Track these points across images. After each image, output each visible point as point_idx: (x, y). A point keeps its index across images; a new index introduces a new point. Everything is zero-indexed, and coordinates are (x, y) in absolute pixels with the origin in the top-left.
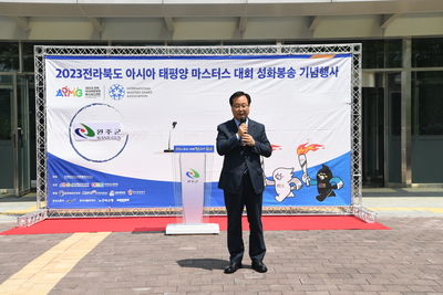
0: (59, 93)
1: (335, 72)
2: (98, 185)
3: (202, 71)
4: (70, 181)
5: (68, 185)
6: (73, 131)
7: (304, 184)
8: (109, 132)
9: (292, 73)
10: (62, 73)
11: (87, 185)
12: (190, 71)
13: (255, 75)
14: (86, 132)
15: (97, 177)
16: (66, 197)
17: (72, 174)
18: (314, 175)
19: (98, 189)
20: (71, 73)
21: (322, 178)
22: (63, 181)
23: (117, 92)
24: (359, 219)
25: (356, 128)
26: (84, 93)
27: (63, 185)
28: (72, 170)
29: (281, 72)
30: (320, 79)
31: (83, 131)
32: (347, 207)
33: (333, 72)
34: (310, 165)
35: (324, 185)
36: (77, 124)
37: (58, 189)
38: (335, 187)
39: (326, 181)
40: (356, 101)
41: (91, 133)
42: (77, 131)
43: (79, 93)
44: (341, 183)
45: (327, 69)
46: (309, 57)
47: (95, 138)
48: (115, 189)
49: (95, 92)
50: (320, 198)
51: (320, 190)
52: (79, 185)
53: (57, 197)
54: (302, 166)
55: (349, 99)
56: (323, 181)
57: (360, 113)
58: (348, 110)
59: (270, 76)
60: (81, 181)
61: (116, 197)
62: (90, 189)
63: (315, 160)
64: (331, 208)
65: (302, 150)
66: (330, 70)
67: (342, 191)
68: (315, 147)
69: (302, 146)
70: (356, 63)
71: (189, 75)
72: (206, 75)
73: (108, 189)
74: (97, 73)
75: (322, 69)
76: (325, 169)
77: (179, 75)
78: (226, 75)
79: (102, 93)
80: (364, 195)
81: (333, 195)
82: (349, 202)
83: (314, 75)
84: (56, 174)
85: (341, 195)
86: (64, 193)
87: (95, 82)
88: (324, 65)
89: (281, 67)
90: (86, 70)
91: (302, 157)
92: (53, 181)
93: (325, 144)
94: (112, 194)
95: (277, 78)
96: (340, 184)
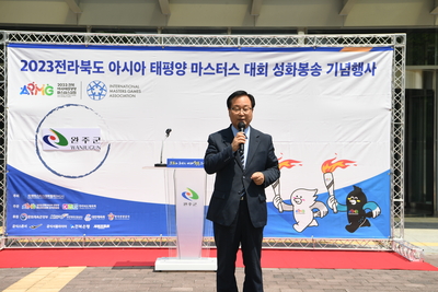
0: (24, 90)
1: (372, 70)
2: (71, 207)
3: (204, 65)
4: (36, 201)
5: (33, 206)
6: (40, 138)
7: (330, 210)
8: (86, 140)
9: (316, 70)
10: (28, 65)
11: (57, 207)
12: (189, 66)
13: (271, 72)
14: (57, 140)
15: (70, 197)
16: (29, 222)
17: (38, 192)
18: (343, 199)
19: (71, 212)
20: (40, 65)
21: (354, 202)
22: (26, 201)
23: (97, 90)
24: (400, 256)
25: (397, 141)
26: (55, 90)
27: (26, 206)
28: (39, 188)
29: (304, 69)
30: (352, 78)
31: (53, 138)
32: (384, 240)
33: (368, 69)
34: (338, 186)
35: (356, 212)
36: (46, 130)
37: (19, 211)
38: (370, 215)
39: (359, 207)
40: (397, 106)
41: (63, 142)
42: (45, 139)
43: (49, 91)
44: (378, 210)
45: (361, 65)
46: (338, 50)
47: (68, 147)
48: (93, 212)
49: (69, 89)
50: (351, 229)
51: (350, 218)
52: (46, 206)
53: (19, 222)
54: (328, 187)
55: (388, 103)
56: (355, 207)
57: (403, 121)
58: (388, 118)
59: (289, 73)
60: (49, 201)
61: (93, 222)
62: (61, 211)
63: (345, 179)
64: (364, 241)
65: (328, 166)
66: (365, 67)
67: (379, 220)
68: (345, 163)
69: (329, 162)
70: (398, 58)
71: (188, 70)
72: (209, 70)
73: (83, 213)
74: (73, 66)
75: (355, 66)
76: (357, 191)
77: (175, 70)
78: (234, 71)
79: (78, 91)
80: (407, 225)
81: (368, 224)
82: (388, 234)
83: (345, 73)
84: (18, 192)
85: (377, 225)
86: (27, 217)
87: (69, 77)
88: (358, 61)
89: (304, 61)
90: (58, 62)
91: (328, 176)
92: (14, 201)
93: (357, 160)
94: (87, 218)
95: (298, 76)
96: (376, 211)
